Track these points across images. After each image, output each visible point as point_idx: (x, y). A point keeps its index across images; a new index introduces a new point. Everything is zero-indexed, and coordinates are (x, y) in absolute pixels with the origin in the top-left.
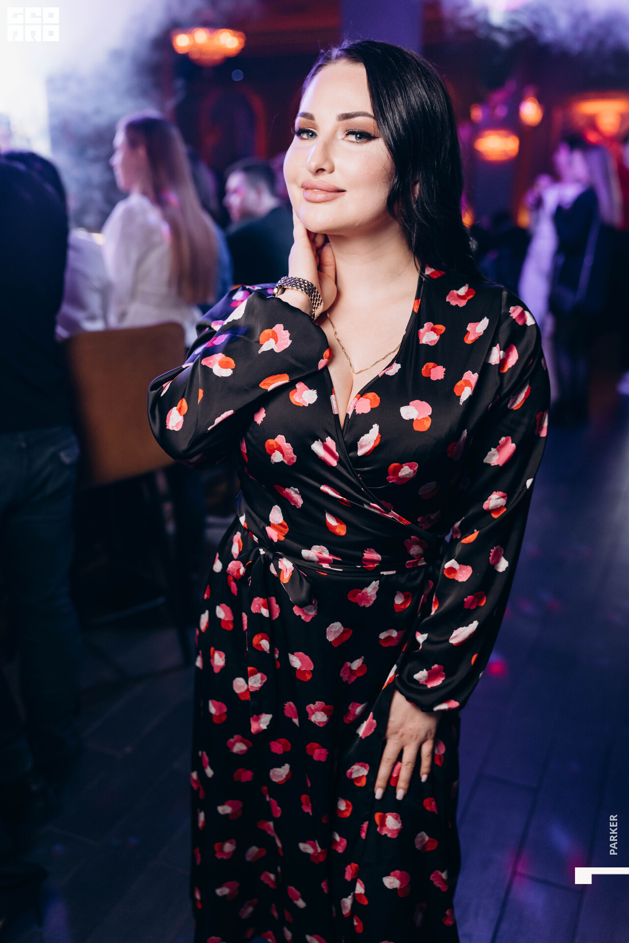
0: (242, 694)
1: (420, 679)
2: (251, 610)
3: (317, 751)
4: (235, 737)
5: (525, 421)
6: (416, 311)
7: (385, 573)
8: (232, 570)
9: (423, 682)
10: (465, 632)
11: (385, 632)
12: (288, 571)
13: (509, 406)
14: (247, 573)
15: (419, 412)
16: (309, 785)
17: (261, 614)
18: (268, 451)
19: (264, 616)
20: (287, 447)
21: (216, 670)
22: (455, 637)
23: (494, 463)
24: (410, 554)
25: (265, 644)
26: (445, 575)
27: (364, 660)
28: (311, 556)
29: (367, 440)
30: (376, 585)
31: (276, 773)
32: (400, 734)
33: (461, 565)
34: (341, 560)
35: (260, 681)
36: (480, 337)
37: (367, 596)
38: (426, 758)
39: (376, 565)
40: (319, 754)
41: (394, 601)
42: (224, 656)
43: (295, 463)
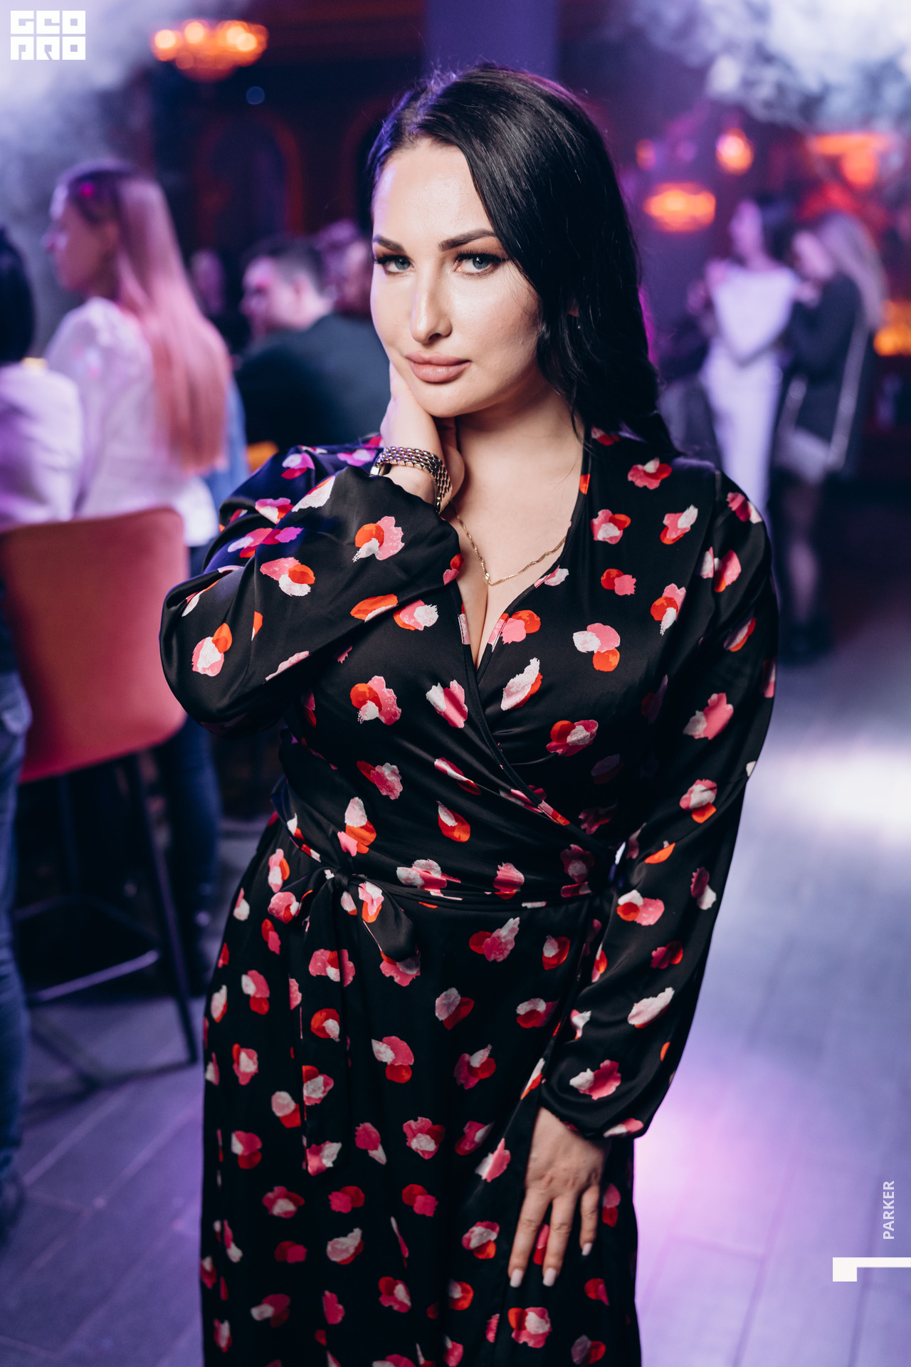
0: (286, 1117)
1: (581, 1086)
2: (309, 972)
3: (420, 1199)
4: (276, 1189)
5: (748, 670)
6: (584, 491)
7: (529, 905)
8: (276, 907)
9: (585, 1091)
10: (653, 1007)
11: (526, 1003)
12: (375, 903)
13: (725, 645)
14: (302, 913)
15: (601, 642)
16: (407, 1255)
17: (327, 978)
18: (354, 703)
19: (332, 981)
20: (388, 695)
21: (243, 1081)
22: (638, 1014)
23: (699, 735)
24: (568, 875)
25: (332, 1027)
26: (619, 916)
27: (491, 1051)
28: (411, 877)
29: (520, 684)
30: (515, 924)
31: (338, 1246)
32: (546, 1179)
33: (647, 899)
34: (460, 882)
35: (323, 1088)
36: (686, 535)
37: (501, 943)
38: (589, 1216)
39: (515, 891)
40: (422, 1203)
41: (542, 953)
42: (255, 1057)
43: (397, 721)
